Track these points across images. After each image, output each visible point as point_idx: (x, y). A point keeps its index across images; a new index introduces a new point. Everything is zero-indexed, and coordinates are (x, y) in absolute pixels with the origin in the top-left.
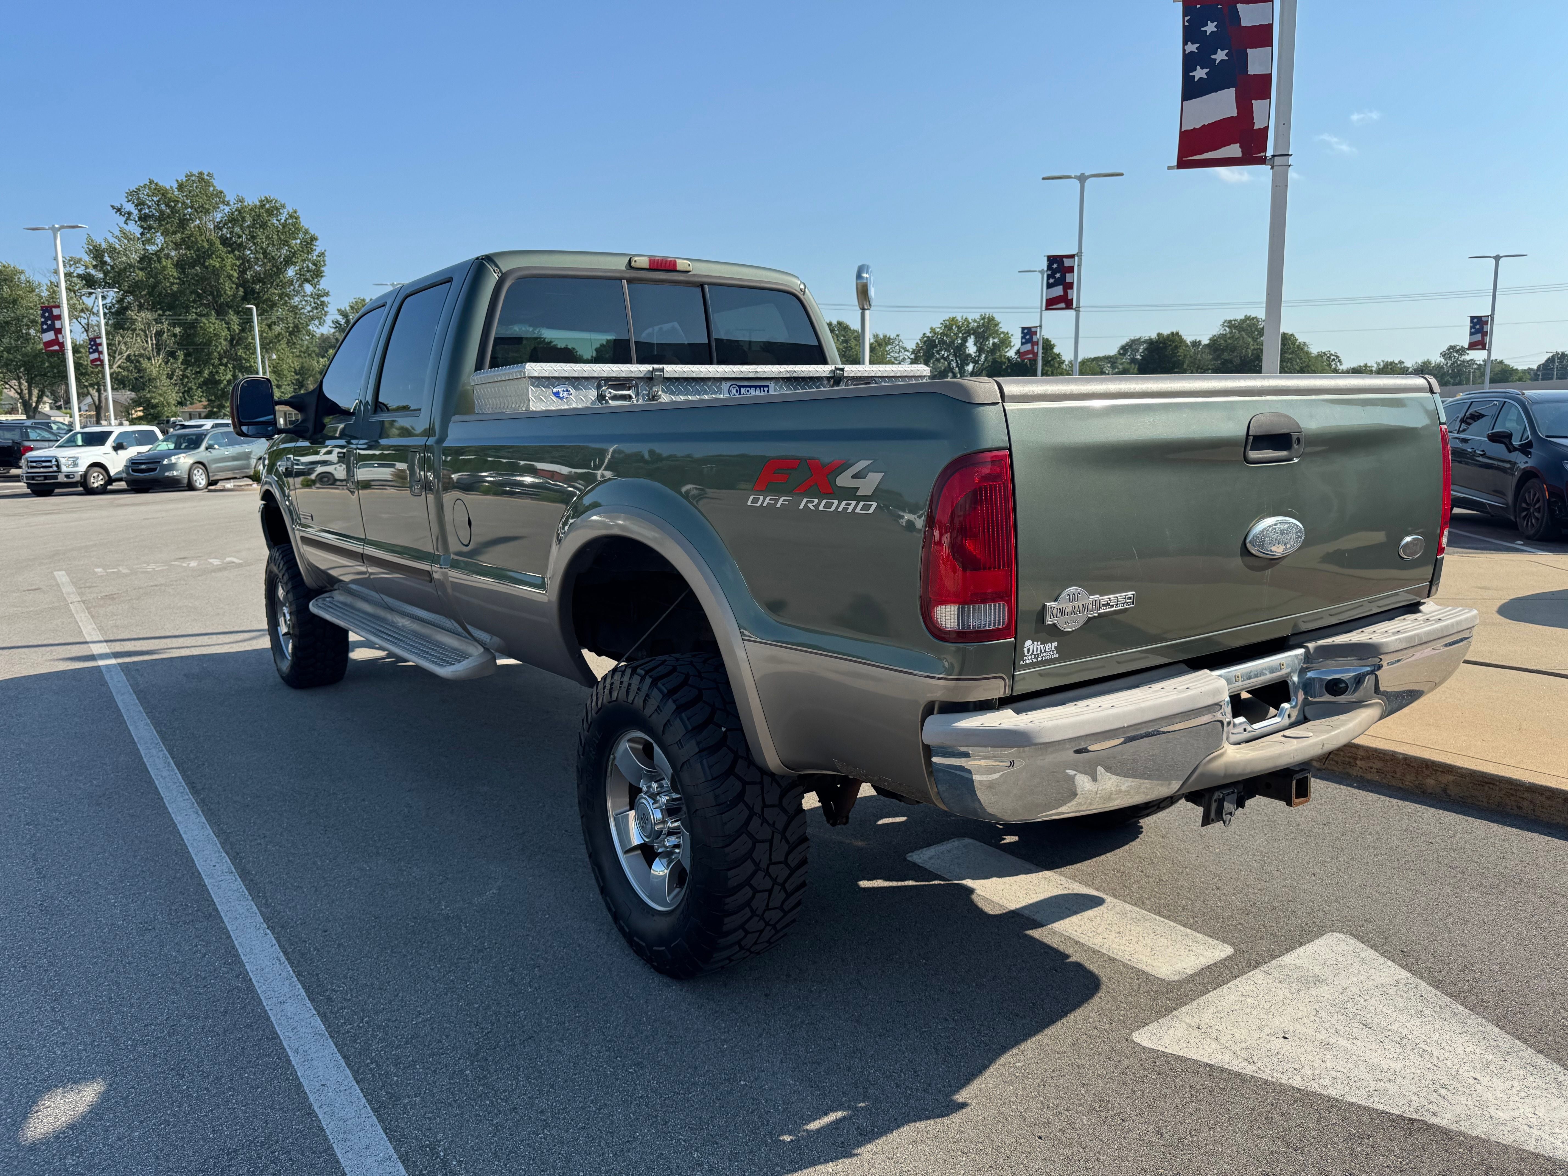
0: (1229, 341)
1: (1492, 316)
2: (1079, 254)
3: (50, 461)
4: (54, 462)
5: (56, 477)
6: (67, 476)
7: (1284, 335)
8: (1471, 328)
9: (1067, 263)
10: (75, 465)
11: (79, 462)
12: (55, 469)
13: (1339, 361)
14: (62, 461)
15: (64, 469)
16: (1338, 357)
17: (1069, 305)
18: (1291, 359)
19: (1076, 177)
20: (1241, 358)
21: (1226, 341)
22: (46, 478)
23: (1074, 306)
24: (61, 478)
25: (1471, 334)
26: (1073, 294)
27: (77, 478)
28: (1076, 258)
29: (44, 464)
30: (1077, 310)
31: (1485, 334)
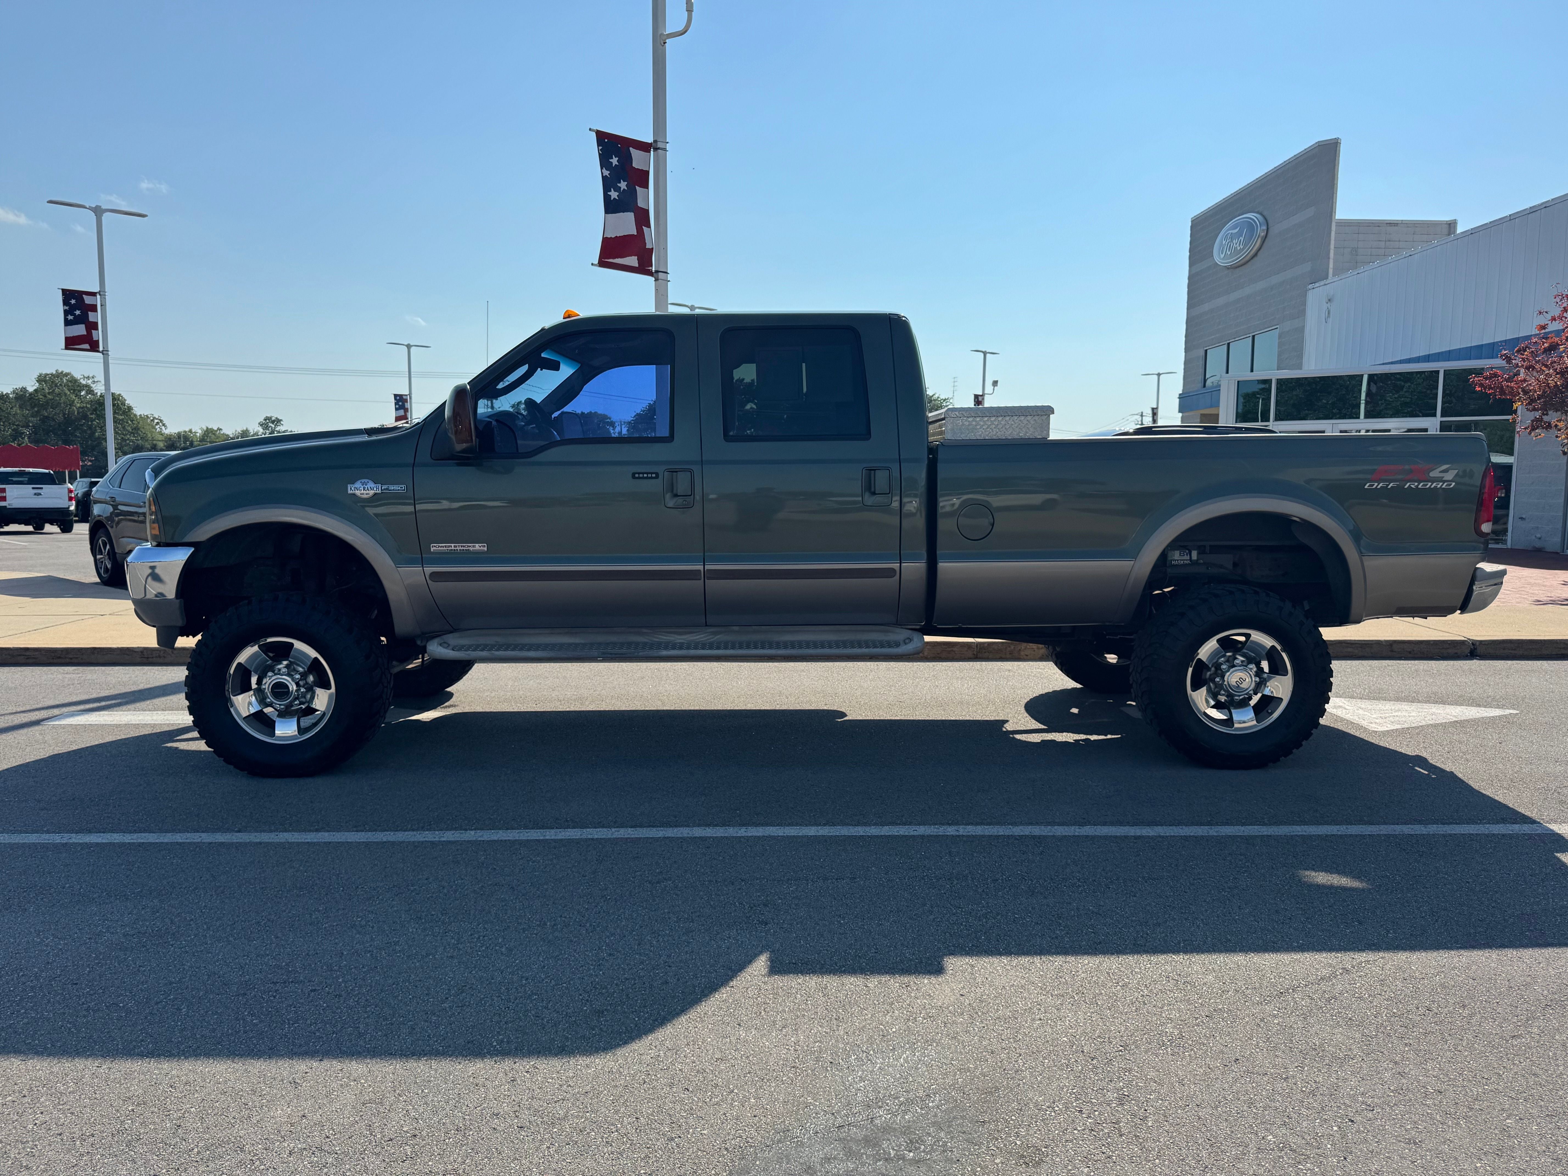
0: (50, 397)
1: (410, 394)
2: (102, 293)
7: (112, 393)
8: (396, 404)
9: (88, 300)
13: (164, 425)
16: (161, 421)
17: (94, 347)
18: (122, 420)
19: (90, 209)
20: (64, 414)
21: (45, 396)
23: (101, 349)
25: (396, 409)
26: (98, 335)
28: (98, 296)
30: (105, 353)
31: (406, 410)
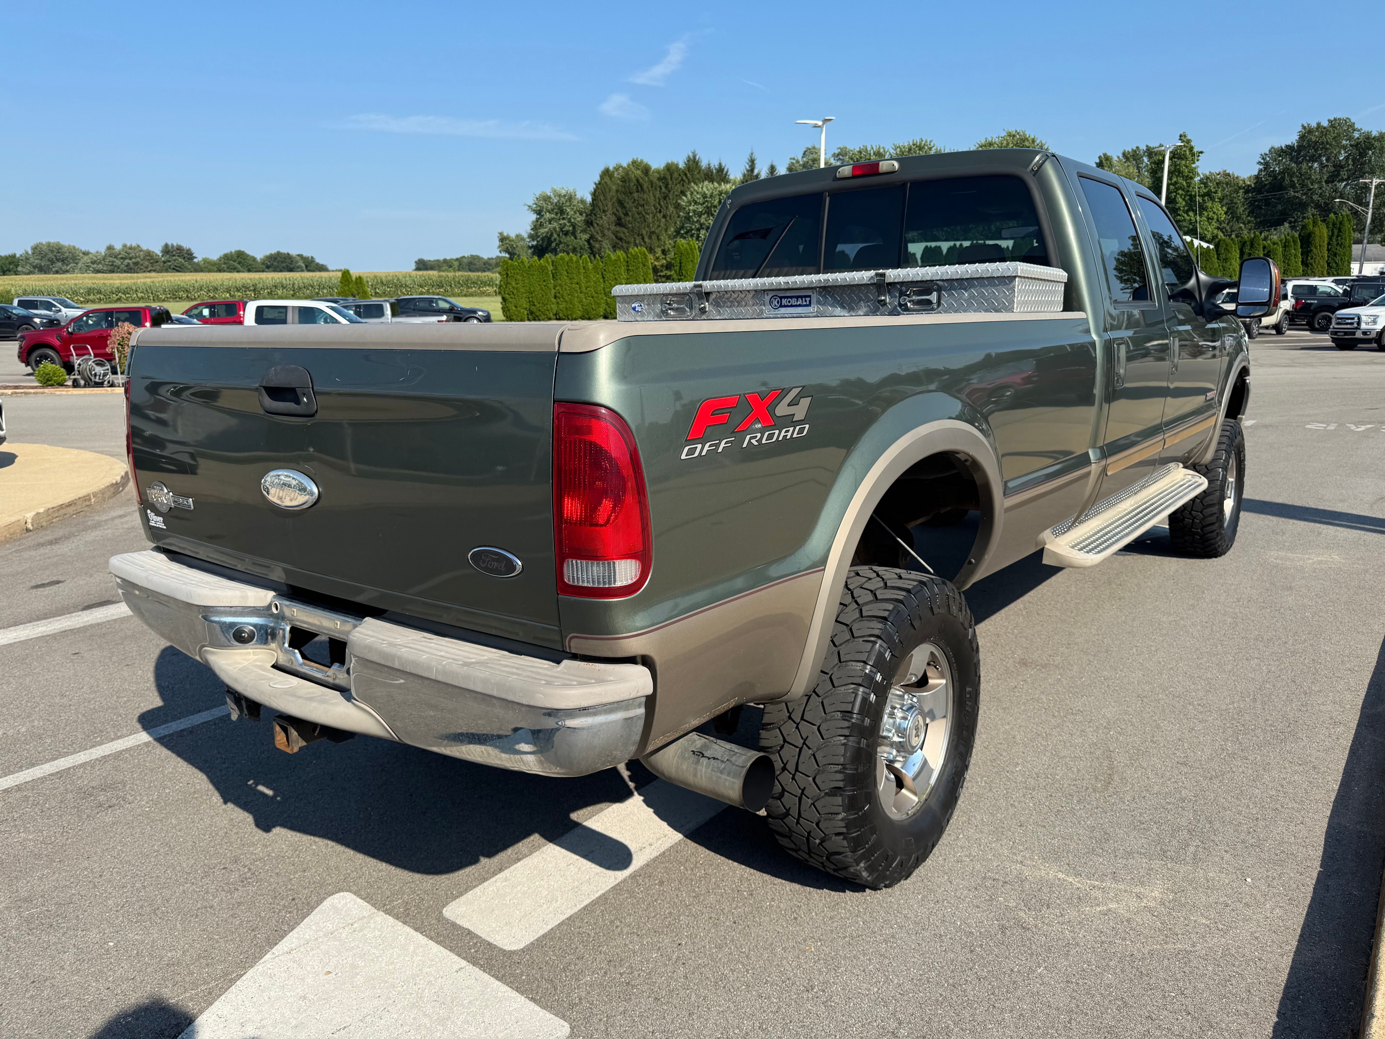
3: (1353, 319)
4: (1356, 319)
5: (1354, 334)
6: (1365, 333)
10: (1375, 322)
11: (1379, 320)
12: (1355, 325)
14: (1364, 318)
15: (1363, 326)
22: (1346, 333)
24: (1359, 335)
27: (1373, 335)
29: (1347, 321)
